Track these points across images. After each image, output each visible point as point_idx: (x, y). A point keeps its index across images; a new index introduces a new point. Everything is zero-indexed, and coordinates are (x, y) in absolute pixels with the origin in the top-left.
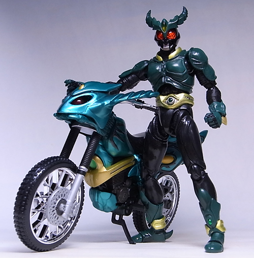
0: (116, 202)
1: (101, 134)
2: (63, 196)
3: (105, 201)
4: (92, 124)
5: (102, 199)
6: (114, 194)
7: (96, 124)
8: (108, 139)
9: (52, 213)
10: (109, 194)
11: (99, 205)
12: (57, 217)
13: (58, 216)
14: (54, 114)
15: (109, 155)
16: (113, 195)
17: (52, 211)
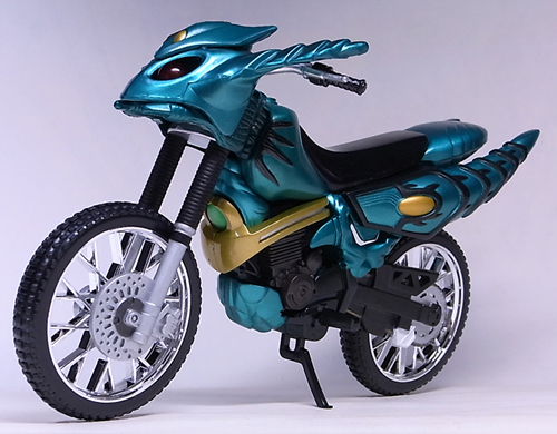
0: (281, 308)
1: (227, 147)
2: (133, 292)
3: (252, 307)
4: (204, 124)
5: (244, 301)
6: (275, 288)
7: (211, 123)
8: (250, 158)
9: (104, 331)
10: (261, 289)
11: (240, 314)
12: (119, 341)
13: (121, 338)
14: (115, 105)
15: (258, 196)
16: (271, 291)
17: (104, 325)
